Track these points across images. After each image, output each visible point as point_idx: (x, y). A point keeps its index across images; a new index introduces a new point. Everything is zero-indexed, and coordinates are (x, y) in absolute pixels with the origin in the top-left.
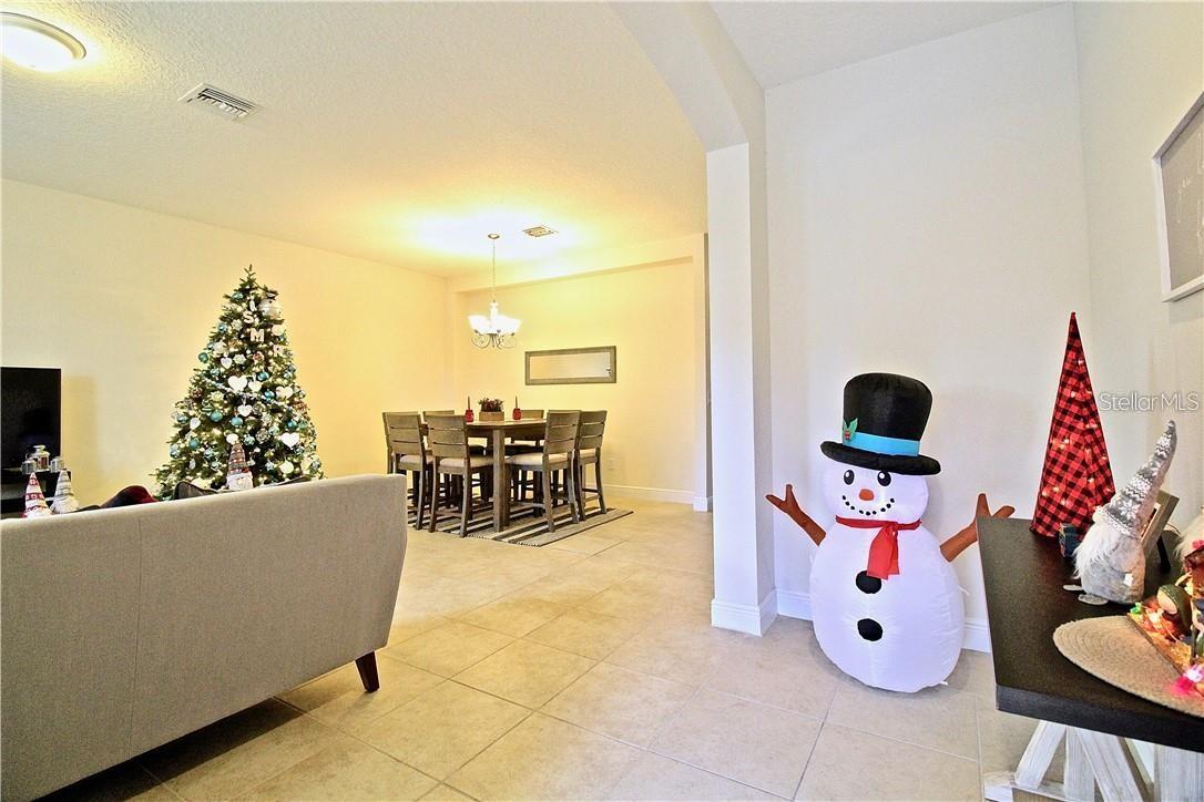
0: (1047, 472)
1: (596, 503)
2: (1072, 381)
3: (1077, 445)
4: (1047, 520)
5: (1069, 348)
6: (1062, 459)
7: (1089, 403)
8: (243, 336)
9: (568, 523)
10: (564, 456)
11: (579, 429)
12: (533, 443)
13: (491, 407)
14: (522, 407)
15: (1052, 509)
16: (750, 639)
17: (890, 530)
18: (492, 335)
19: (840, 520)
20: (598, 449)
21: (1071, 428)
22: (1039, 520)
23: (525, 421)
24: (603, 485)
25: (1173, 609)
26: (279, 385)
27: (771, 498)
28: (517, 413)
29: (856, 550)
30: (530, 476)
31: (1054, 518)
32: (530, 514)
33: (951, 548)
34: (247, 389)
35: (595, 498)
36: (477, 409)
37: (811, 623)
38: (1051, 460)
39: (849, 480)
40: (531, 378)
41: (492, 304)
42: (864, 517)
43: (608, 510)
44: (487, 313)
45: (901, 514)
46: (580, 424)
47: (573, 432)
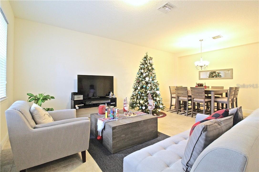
8: (147, 68)
13: (201, 85)
18: (201, 67)
20: (237, 98)
26: (154, 79)
28: (205, 87)
34: (149, 80)
40: (201, 78)
41: (201, 58)
44: (199, 61)
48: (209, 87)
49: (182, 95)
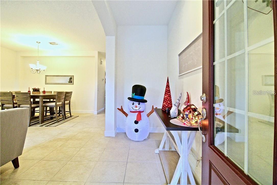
0: (164, 101)
1: (69, 115)
2: (167, 87)
3: (168, 96)
4: (164, 108)
5: (167, 82)
6: (166, 99)
7: (169, 90)
9: (62, 120)
10: (61, 103)
11: (65, 96)
12: (48, 100)
13: (36, 90)
14: (46, 90)
15: (165, 106)
16: (113, 137)
17: (140, 112)
18: (37, 70)
19: (131, 112)
20: (70, 101)
21: (167, 94)
22: (163, 108)
23: (46, 94)
24: (71, 110)
25: (182, 116)
27: (118, 109)
28: (44, 92)
29: (134, 117)
30: (48, 109)
31: (165, 108)
32: (50, 119)
33: (149, 115)
35: (69, 113)
36: (32, 91)
37: (126, 133)
38: (164, 99)
39: (133, 104)
40: (47, 82)
41: (37, 61)
42: (136, 111)
43: (72, 116)
44: (36, 64)
45: (141, 109)
46: (65, 95)
47: (64, 97)
48: (52, 92)
49: (7, 102)
